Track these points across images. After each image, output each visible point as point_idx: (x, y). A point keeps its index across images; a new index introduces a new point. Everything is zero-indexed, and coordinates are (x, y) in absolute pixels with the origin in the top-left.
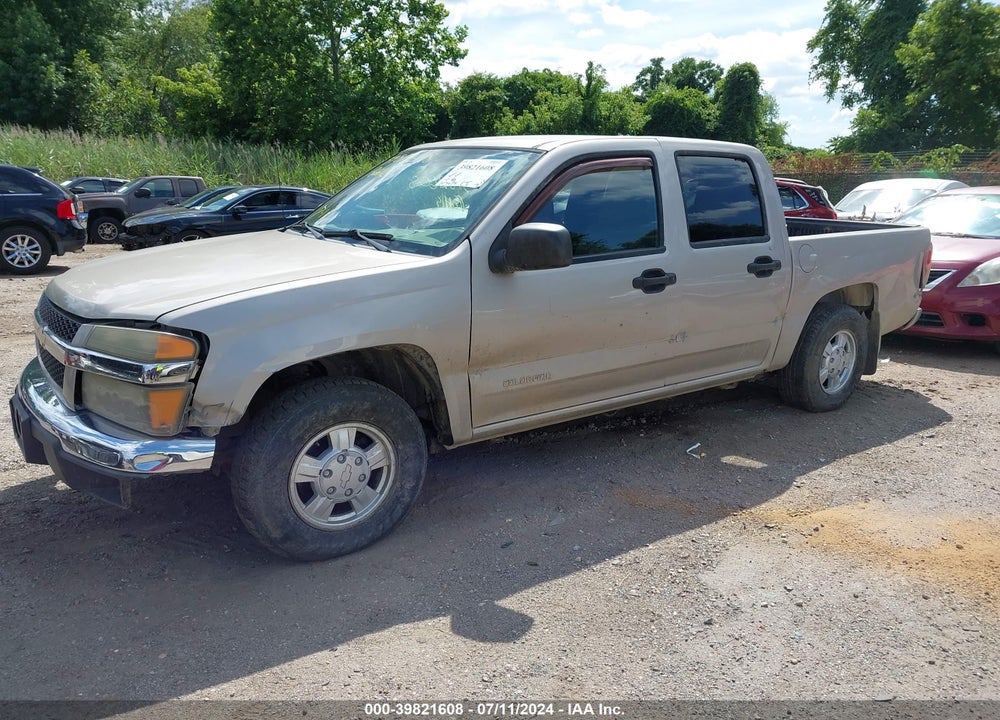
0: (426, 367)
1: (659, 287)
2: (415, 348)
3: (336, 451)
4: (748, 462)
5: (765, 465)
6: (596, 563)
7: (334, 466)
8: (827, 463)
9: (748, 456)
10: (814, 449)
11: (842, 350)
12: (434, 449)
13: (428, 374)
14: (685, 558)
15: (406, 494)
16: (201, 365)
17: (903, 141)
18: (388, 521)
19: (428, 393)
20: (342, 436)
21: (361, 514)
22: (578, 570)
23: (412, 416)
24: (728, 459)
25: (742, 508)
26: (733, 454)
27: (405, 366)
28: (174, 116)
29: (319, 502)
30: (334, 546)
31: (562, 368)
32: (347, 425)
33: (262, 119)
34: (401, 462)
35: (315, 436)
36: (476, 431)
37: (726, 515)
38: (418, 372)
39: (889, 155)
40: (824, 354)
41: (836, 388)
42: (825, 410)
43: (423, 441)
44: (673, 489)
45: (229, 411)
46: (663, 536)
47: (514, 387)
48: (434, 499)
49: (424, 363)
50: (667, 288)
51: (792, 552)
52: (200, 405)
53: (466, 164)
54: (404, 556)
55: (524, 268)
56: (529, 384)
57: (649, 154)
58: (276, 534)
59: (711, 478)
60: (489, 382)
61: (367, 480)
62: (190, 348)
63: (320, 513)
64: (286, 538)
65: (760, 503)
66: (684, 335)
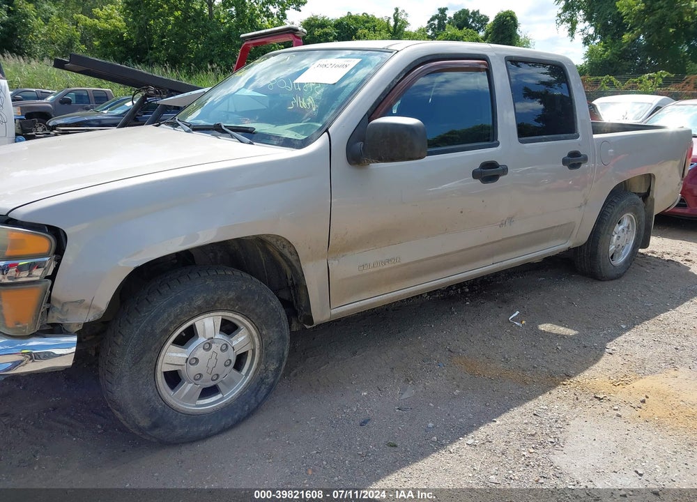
0: (289, 255)
1: (493, 178)
2: (278, 238)
3: (201, 340)
4: (562, 330)
5: (577, 332)
6: (451, 442)
7: (200, 353)
8: (628, 329)
9: (560, 323)
10: (613, 315)
11: (626, 230)
12: (295, 328)
13: (291, 262)
14: (533, 435)
15: (270, 375)
16: (59, 261)
17: (620, 69)
18: (253, 401)
19: (289, 277)
20: (208, 324)
21: (227, 396)
22: (435, 451)
23: (275, 303)
24: (545, 327)
25: (569, 377)
26: (548, 323)
27: (267, 252)
28: (92, 45)
29: (186, 388)
30: (202, 429)
31: (409, 252)
32: (212, 314)
33: (156, 48)
34: (264, 347)
35: (180, 326)
36: (334, 312)
37: (556, 385)
38: (280, 258)
39: (613, 78)
40: (614, 233)
41: (620, 261)
42: (612, 279)
43: (285, 325)
44: (504, 358)
45: (89, 307)
46: (506, 409)
47: (369, 271)
48: (295, 371)
49: (286, 252)
50: (500, 178)
51: (629, 427)
52: (59, 302)
53: (322, 63)
54: (269, 436)
55: (381, 160)
56: (381, 268)
57: (484, 58)
58: (145, 423)
59: (535, 346)
60: (345, 267)
61: (232, 365)
62: (44, 243)
63: (188, 398)
64: (155, 426)
65: (582, 371)
66: (511, 219)
